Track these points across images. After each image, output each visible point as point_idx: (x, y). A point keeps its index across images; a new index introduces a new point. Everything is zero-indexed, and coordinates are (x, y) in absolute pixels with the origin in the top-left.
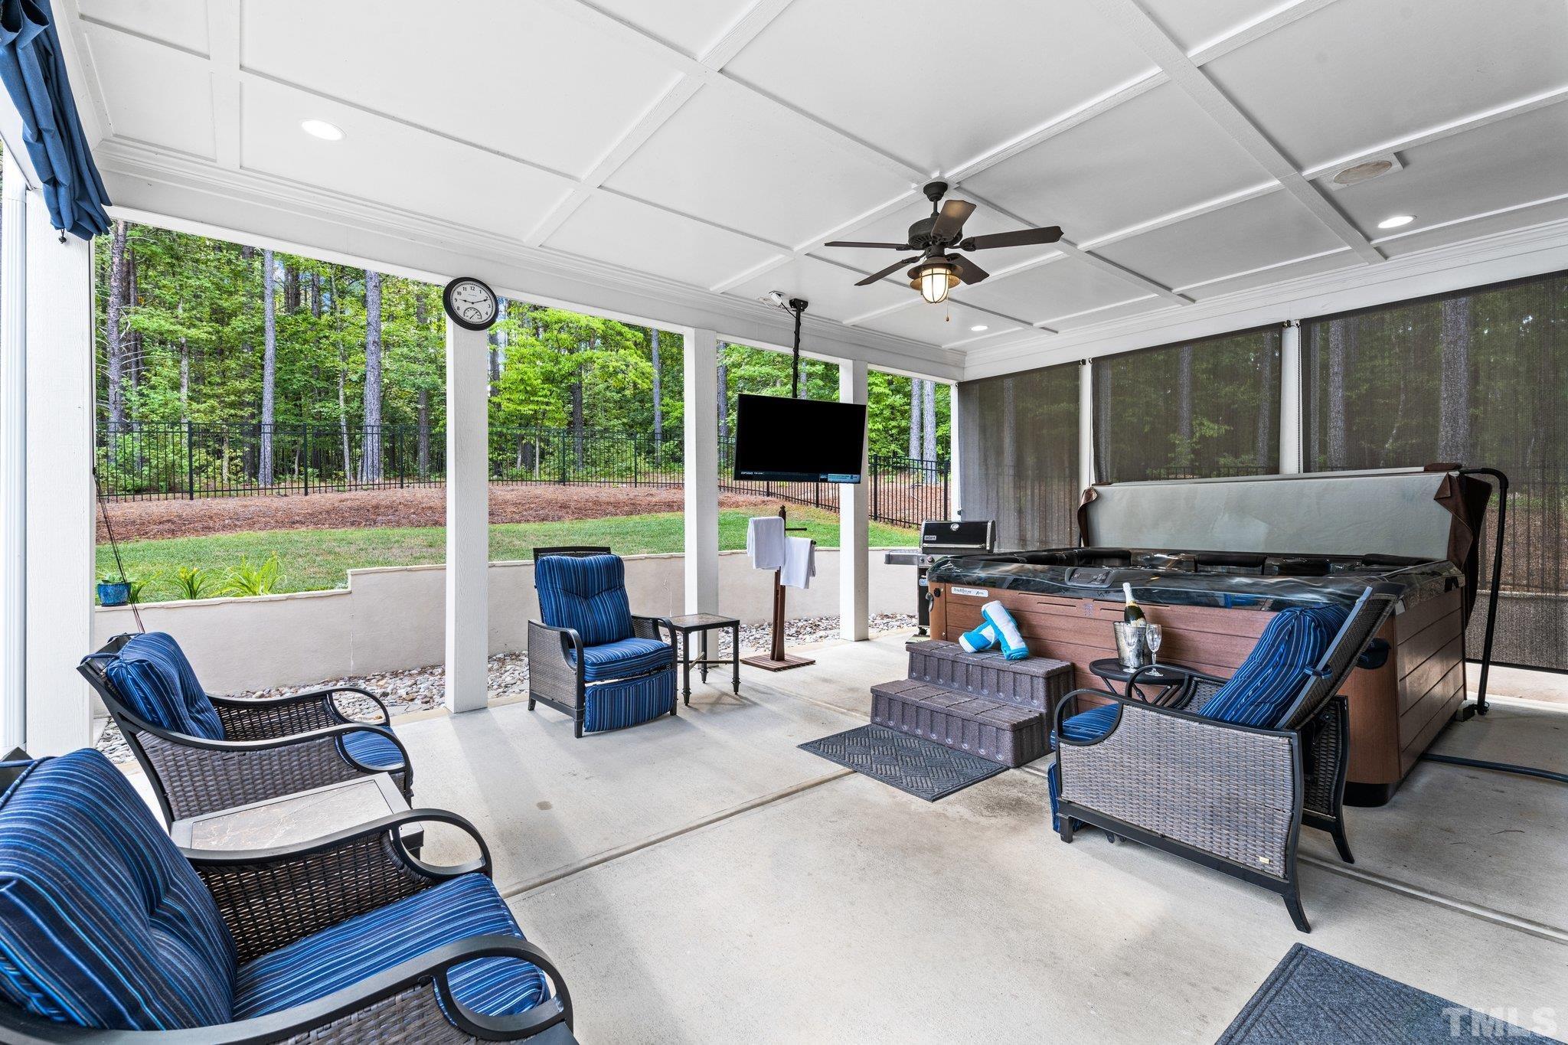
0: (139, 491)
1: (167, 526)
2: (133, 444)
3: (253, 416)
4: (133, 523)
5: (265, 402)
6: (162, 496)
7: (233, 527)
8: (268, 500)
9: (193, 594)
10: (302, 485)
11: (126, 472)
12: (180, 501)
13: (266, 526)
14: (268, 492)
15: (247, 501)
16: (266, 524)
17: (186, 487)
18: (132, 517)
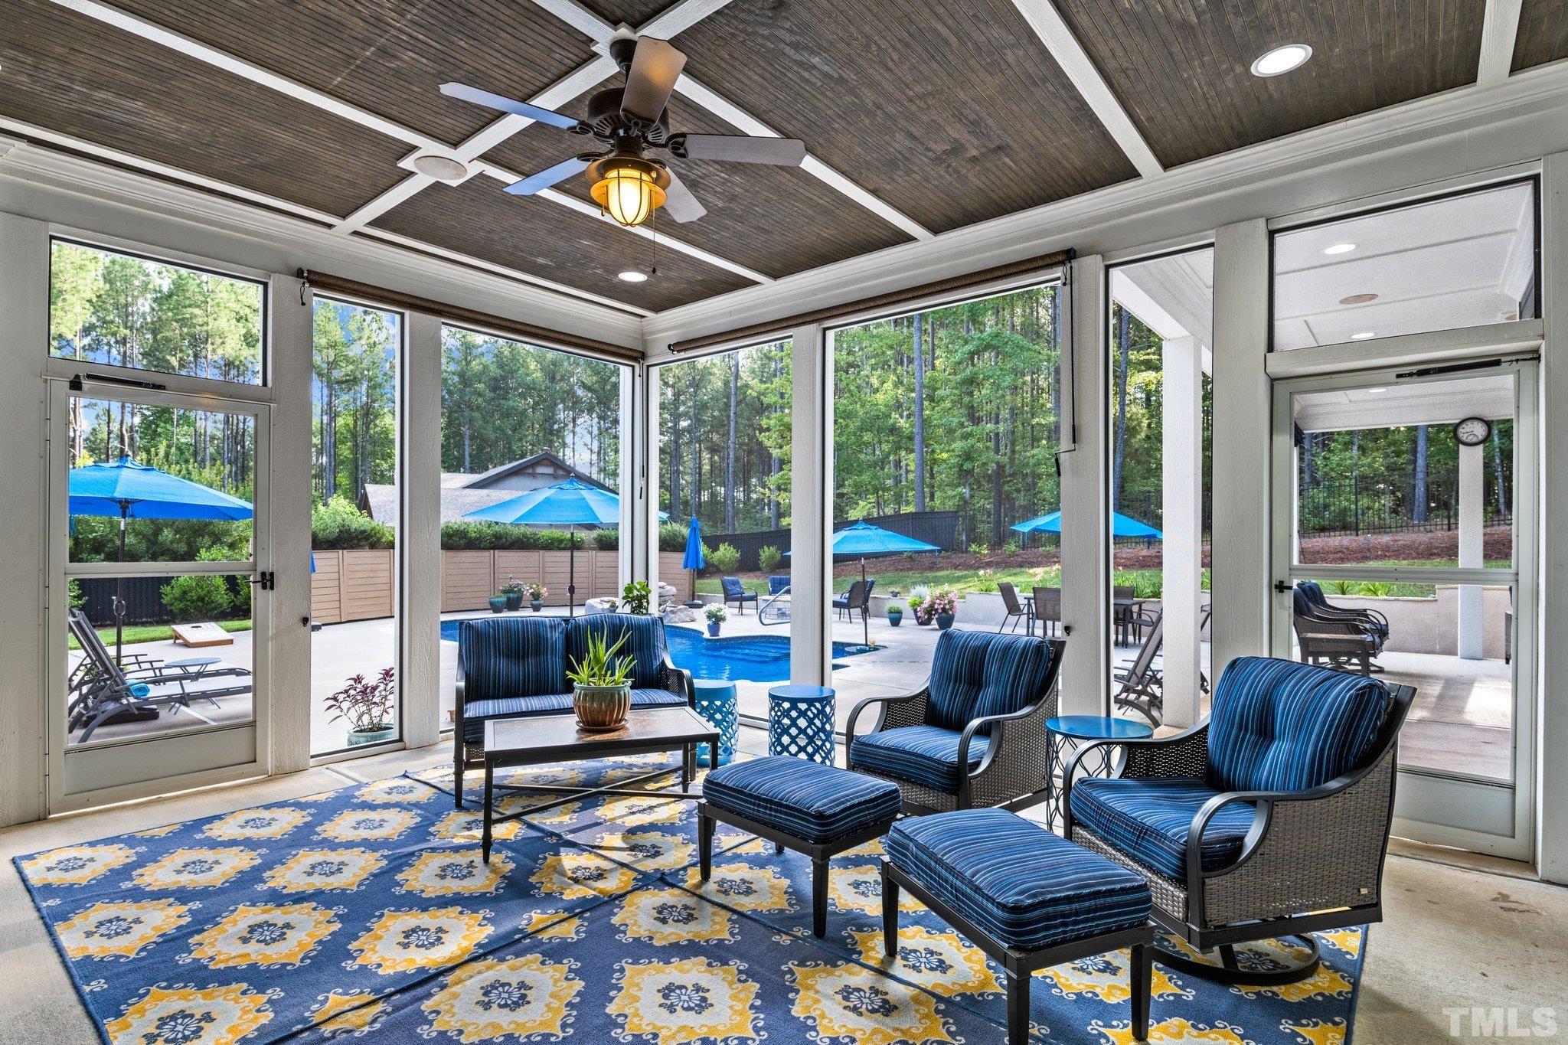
0: (1323, 529)
1: (1338, 555)
2: (1320, 496)
3: (1409, 462)
4: (1318, 552)
5: (1419, 449)
6: (1338, 533)
7: (1384, 557)
8: (1414, 536)
9: (1343, 593)
10: (1446, 522)
11: (1315, 516)
12: (1350, 537)
13: (1408, 557)
14: (1416, 529)
15: (1399, 537)
16: (1409, 554)
17: (1354, 525)
18: (1317, 549)
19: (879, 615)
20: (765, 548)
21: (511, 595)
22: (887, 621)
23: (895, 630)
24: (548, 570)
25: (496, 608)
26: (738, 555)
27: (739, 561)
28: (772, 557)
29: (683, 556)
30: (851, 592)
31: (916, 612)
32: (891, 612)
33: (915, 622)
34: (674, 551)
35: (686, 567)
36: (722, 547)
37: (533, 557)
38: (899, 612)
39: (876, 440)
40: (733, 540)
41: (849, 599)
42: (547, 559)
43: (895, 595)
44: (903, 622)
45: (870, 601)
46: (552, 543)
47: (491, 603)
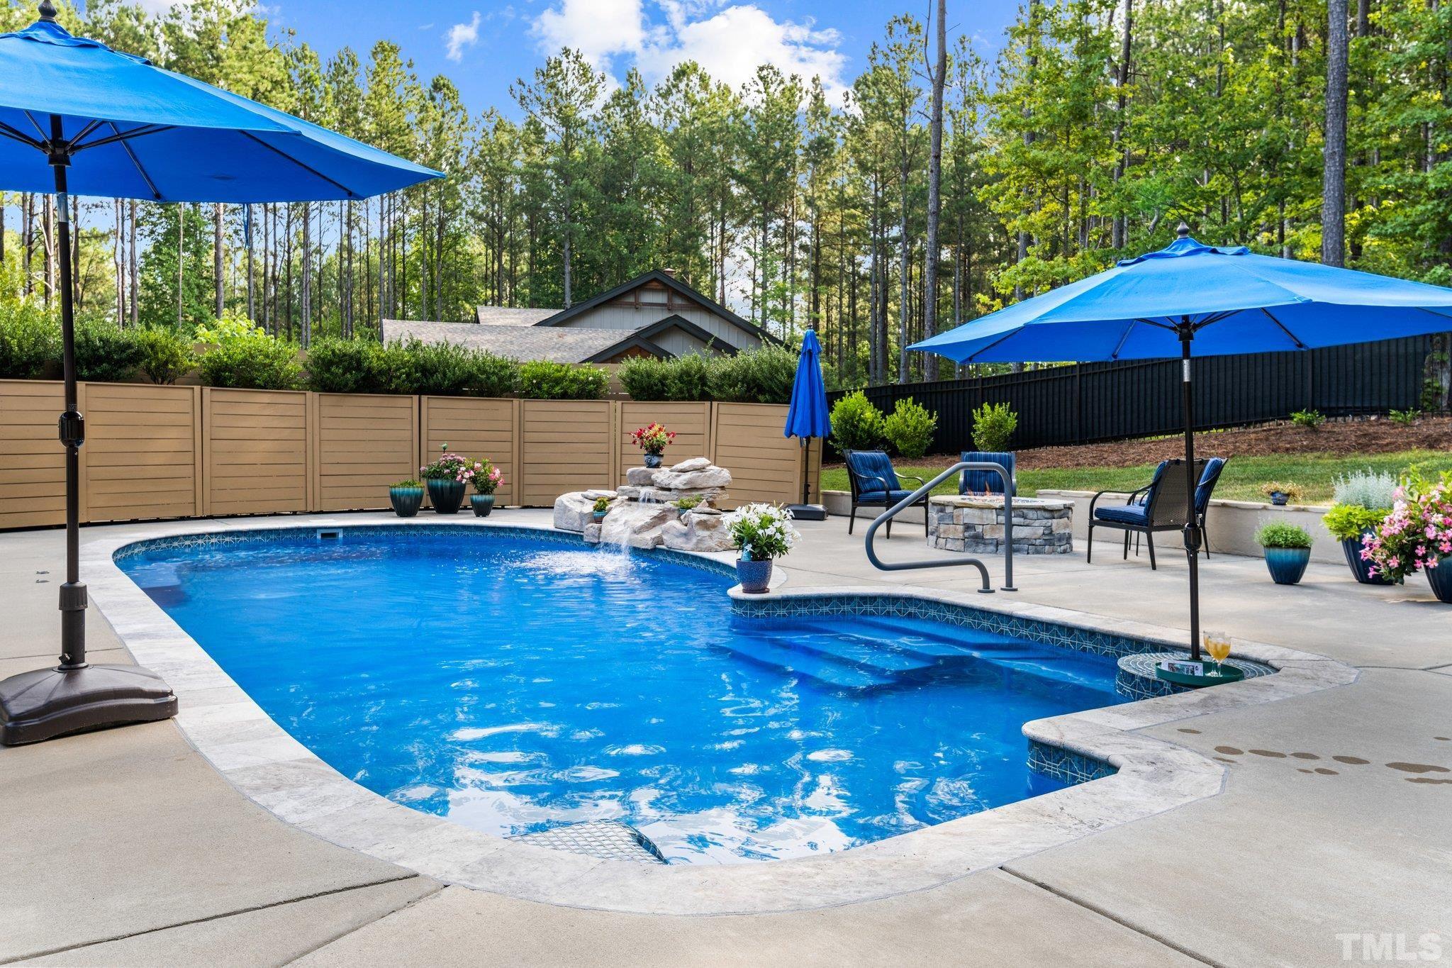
19: (1234, 550)
20: (986, 407)
21: (439, 482)
22: (1261, 570)
23: (1286, 598)
24: (529, 437)
25: (405, 507)
26: (932, 422)
27: (934, 433)
28: (997, 425)
29: (785, 411)
30: (1155, 488)
31: (1353, 546)
32: (1273, 545)
33: (1347, 574)
34: (774, 401)
35: (790, 433)
36: (901, 407)
37: (502, 411)
38: (1301, 545)
39: (1230, 186)
40: (922, 394)
41: (1150, 506)
42: (529, 416)
43: (1280, 499)
44: (1309, 576)
45: (1210, 511)
46: (538, 386)
47: (394, 497)
